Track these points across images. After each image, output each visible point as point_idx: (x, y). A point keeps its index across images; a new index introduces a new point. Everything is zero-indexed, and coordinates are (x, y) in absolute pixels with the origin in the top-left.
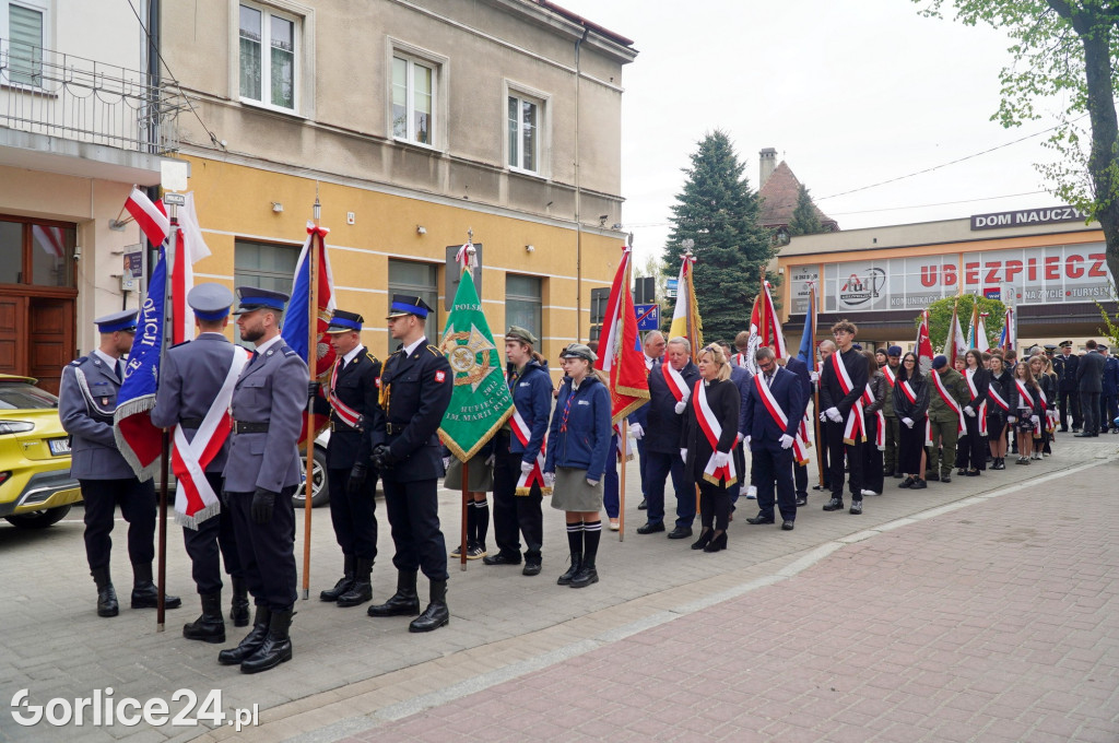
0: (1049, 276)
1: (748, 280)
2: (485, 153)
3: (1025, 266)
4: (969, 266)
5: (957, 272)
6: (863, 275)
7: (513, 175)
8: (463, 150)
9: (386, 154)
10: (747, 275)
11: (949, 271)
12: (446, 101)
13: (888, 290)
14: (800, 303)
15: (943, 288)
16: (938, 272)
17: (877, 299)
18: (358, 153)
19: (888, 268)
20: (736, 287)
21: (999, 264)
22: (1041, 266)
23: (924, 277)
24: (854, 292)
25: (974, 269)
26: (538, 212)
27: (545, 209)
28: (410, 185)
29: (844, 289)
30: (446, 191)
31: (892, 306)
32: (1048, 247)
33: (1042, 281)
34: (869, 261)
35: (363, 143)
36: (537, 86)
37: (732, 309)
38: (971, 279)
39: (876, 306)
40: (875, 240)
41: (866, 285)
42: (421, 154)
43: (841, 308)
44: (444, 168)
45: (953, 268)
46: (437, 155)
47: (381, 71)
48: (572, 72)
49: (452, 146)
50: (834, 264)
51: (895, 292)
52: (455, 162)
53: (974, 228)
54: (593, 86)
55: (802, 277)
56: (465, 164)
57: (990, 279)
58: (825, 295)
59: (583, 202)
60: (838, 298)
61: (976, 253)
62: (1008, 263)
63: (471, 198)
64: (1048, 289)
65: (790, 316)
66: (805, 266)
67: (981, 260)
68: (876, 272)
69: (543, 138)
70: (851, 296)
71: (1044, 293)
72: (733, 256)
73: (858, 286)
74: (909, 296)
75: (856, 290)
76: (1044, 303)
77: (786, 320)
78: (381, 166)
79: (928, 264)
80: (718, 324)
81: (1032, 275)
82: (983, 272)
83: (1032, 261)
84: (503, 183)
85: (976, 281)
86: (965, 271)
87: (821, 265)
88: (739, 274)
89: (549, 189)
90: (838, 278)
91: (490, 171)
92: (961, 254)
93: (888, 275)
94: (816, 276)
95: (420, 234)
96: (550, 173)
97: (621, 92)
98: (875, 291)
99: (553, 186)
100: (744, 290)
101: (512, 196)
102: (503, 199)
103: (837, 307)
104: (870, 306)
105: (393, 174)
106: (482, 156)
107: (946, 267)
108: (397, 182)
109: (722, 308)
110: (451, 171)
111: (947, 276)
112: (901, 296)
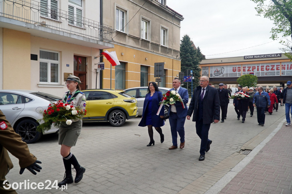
0: (262, 70)
2: (157, 41)
3: (256, 68)
4: (244, 67)
5: (241, 69)
6: (219, 69)
7: (162, 46)
8: (153, 41)
9: (140, 41)
10: (194, 69)
11: (239, 69)
12: (151, 30)
13: (225, 72)
15: (238, 72)
16: (237, 69)
17: (222, 75)
18: (135, 42)
19: (225, 68)
21: (250, 67)
22: (260, 68)
23: (233, 70)
25: (245, 68)
26: (166, 55)
27: (167, 54)
28: (144, 49)
29: (214, 72)
30: (150, 50)
31: (226, 76)
32: (261, 63)
33: (260, 71)
34: (220, 66)
35: (136, 39)
36: (166, 26)
38: (244, 70)
39: (222, 76)
40: (222, 61)
41: (220, 71)
42: (146, 42)
43: (214, 77)
44: (150, 45)
45: (240, 68)
46: (149, 42)
47: (140, 23)
48: (172, 23)
49: (152, 40)
50: (212, 66)
52: (152, 43)
53: (245, 59)
54: (175, 26)
55: (204, 69)
56: (154, 44)
57: (248, 70)
58: (210, 73)
59: (173, 52)
60: (213, 74)
61: (245, 64)
62: (253, 67)
63: (154, 52)
64: (262, 73)
66: (205, 67)
67: (247, 66)
68: (222, 68)
69: (166, 38)
71: (260, 74)
72: (191, 64)
73: (218, 71)
74: (230, 74)
76: (260, 76)
78: (139, 44)
79: (234, 67)
81: (258, 70)
82: (247, 69)
83: (258, 67)
84: (160, 48)
85: (245, 71)
86: (243, 68)
87: (209, 66)
89: (168, 50)
90: (213, 70)
91: (158, 45)
92: (242, 65)
93: (225, 69)
94: (208, 69)
95: (146, 60)
96: (168, 46)
97: (180, 27)
98: (222, 73)
99: (168, 49)
101: (161, 51)
102: (160, 52)
104: (221, 76)
105: (141, 46)
106: (156, 42)
107: (238, 68)
108: (142, 48)
110: (151, 45)
111: (238, 69)
112: (228, 74)
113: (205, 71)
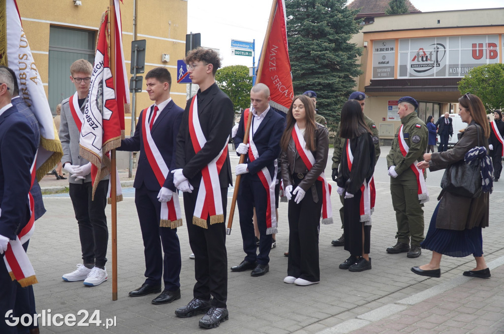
1: (335, 50)
5: (498, 49)
6: (429, 48)
11: (492, 48)
13: (447, 61)
14: (379, 70)
15: (488, 61)
16: (484, 48)
17: (439, 68)
19: (447, 44)
20: (324, 55)
23: (474, 52)
24: (421, 63)
29: (414, 60)
31: (450, 74)
34: (433, 38)
37: (320, 73)
39: (437, 74)
40: (439, 21)
41: (431, 57)
43: (411, 75)
45: (495, 46)
50: (407, 40)
51: (452, 63)
55: (382, 50)
58: (399, 64)
60: (409, 67)
65: (371, 81)
66: (384, 41)
68: (439, 46)
70: (419, 66)
73: (425, 57)
74: (463, 66)
75: (423, 60)
77: (368, 83)
79: (477, 41)
80: (309, 85)
86: (503, 48)
87: (397, 40)
88: (326, 44)
90: (410, 51)
92: (500, 35)
93: (447, 49)
94: (392, 49)
95: (76, 6)
98: (437, 61)
100: (330, 58)
103: (408, 74)
104: (433, 73)
107: (490, 45)
109: (312, 72)
111: (490, 51)
112: (456, 66)
113: (384, 57)
